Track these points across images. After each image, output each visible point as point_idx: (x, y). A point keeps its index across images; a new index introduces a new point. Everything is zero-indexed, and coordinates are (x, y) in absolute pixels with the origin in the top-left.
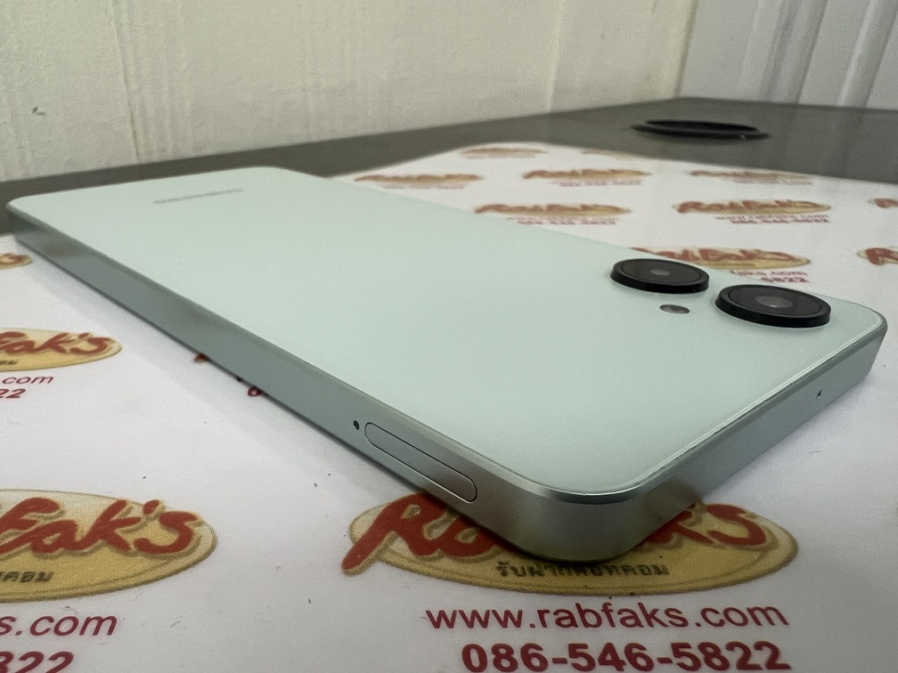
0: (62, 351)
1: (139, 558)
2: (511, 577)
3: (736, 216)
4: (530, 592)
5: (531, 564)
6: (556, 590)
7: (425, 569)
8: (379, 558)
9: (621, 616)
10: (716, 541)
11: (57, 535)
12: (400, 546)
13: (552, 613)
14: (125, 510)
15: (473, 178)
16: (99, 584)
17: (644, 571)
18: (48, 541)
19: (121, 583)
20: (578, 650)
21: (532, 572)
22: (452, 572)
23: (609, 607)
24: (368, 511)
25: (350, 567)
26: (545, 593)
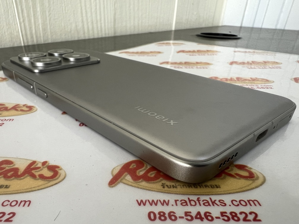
0: (17, 110)
1: (40, 180)
2: (166, 188)
3: (249, 66)
4: (172, 194)
5: (173, 184)
6: (181, 193)
7: (136, 185)
8: (121, 182)
9: (203, 202)
10: (237, 177)
11: (12, 173)
12: (129, 178)
14: (36, 164)
15: (159, 52)
16: (26, 189)
17: (212, 187)
18: (9, 174)
19: (33, 189)
20: (188, 214)
21: (173, 187)
22: (146, 187)
23: (199, 199)
24: (118, 166)
25: (111, 185)
26: (177, 194)
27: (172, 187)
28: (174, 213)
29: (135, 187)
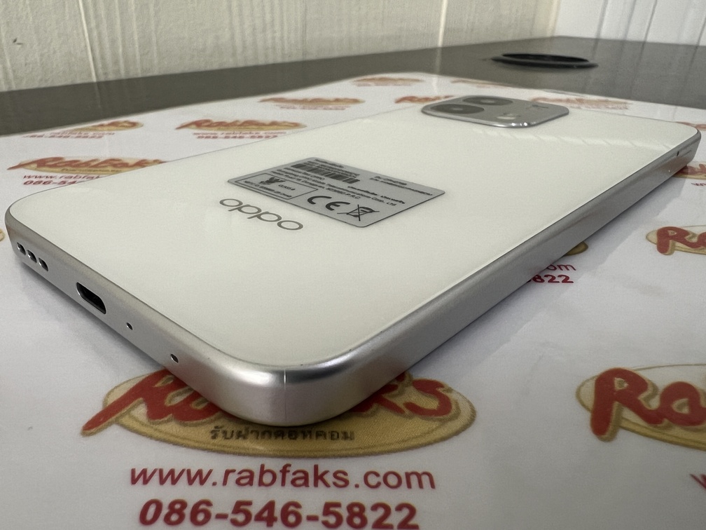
2: (220, 440)
7: (150, 431)
8: (117, 422)
9: (294, 477)
10: (407, 412)
12: (140, 411)
13: (237, 471)
15: (355, 101)
17: (334, 436)
20: (242, 507)
21: (239, 435)
23: (288, 469)
24: (130, 380)
25: (90, 428)
26: (240, 454)
27: (235, 434)
28: (208, 503)
29: (143, 436)
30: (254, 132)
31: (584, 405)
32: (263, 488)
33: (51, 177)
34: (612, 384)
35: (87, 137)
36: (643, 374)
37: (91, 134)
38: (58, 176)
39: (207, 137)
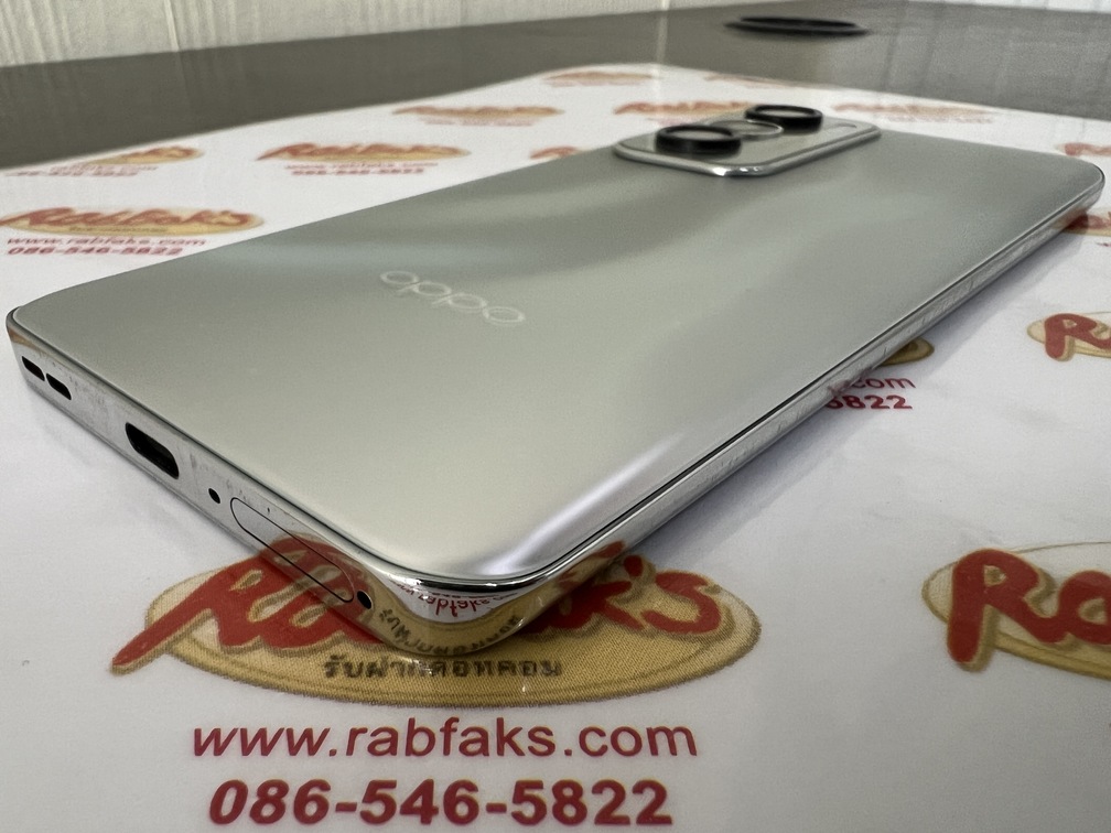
2: (340, 679)
4: (355, 701)
5: (375, 657)
6: (393, 698)
7: (223, 665)
8: (170, 651)
9: (464, 739)
10: (648, 627)
12: (208, 631)
13: (369, 733)
17: (527, 669)
20: (380, 791)
21: (373, 671)
22: (261, 671)
23: (454, 725)
24: (189, 579)
25: (124, 662)
26: (374, 702)
27: (365, 669)
28: (324, 786)
29: (214, 673)
30: (385, 164)
31: (935, 612)
32: (413, 758)
33: (54, 241)
34: (980, 576)
35: (112, 174)
36: (1030, 558)
37: (117, 169)
38: (65, 239)
39: (308, 173)
